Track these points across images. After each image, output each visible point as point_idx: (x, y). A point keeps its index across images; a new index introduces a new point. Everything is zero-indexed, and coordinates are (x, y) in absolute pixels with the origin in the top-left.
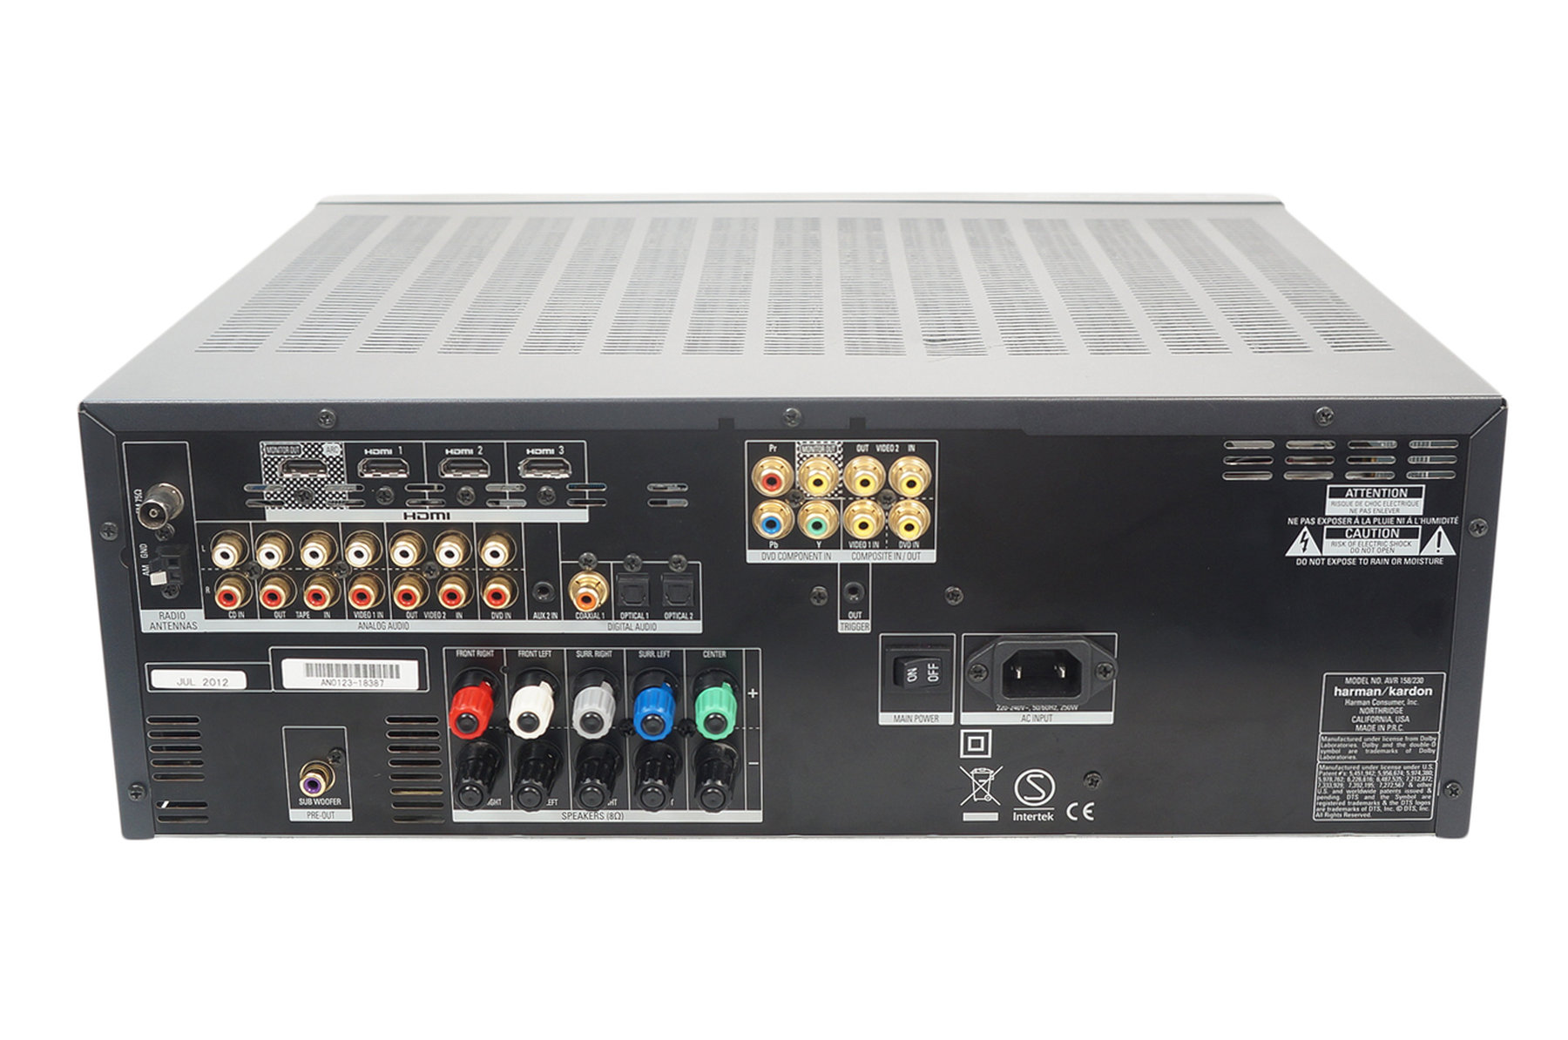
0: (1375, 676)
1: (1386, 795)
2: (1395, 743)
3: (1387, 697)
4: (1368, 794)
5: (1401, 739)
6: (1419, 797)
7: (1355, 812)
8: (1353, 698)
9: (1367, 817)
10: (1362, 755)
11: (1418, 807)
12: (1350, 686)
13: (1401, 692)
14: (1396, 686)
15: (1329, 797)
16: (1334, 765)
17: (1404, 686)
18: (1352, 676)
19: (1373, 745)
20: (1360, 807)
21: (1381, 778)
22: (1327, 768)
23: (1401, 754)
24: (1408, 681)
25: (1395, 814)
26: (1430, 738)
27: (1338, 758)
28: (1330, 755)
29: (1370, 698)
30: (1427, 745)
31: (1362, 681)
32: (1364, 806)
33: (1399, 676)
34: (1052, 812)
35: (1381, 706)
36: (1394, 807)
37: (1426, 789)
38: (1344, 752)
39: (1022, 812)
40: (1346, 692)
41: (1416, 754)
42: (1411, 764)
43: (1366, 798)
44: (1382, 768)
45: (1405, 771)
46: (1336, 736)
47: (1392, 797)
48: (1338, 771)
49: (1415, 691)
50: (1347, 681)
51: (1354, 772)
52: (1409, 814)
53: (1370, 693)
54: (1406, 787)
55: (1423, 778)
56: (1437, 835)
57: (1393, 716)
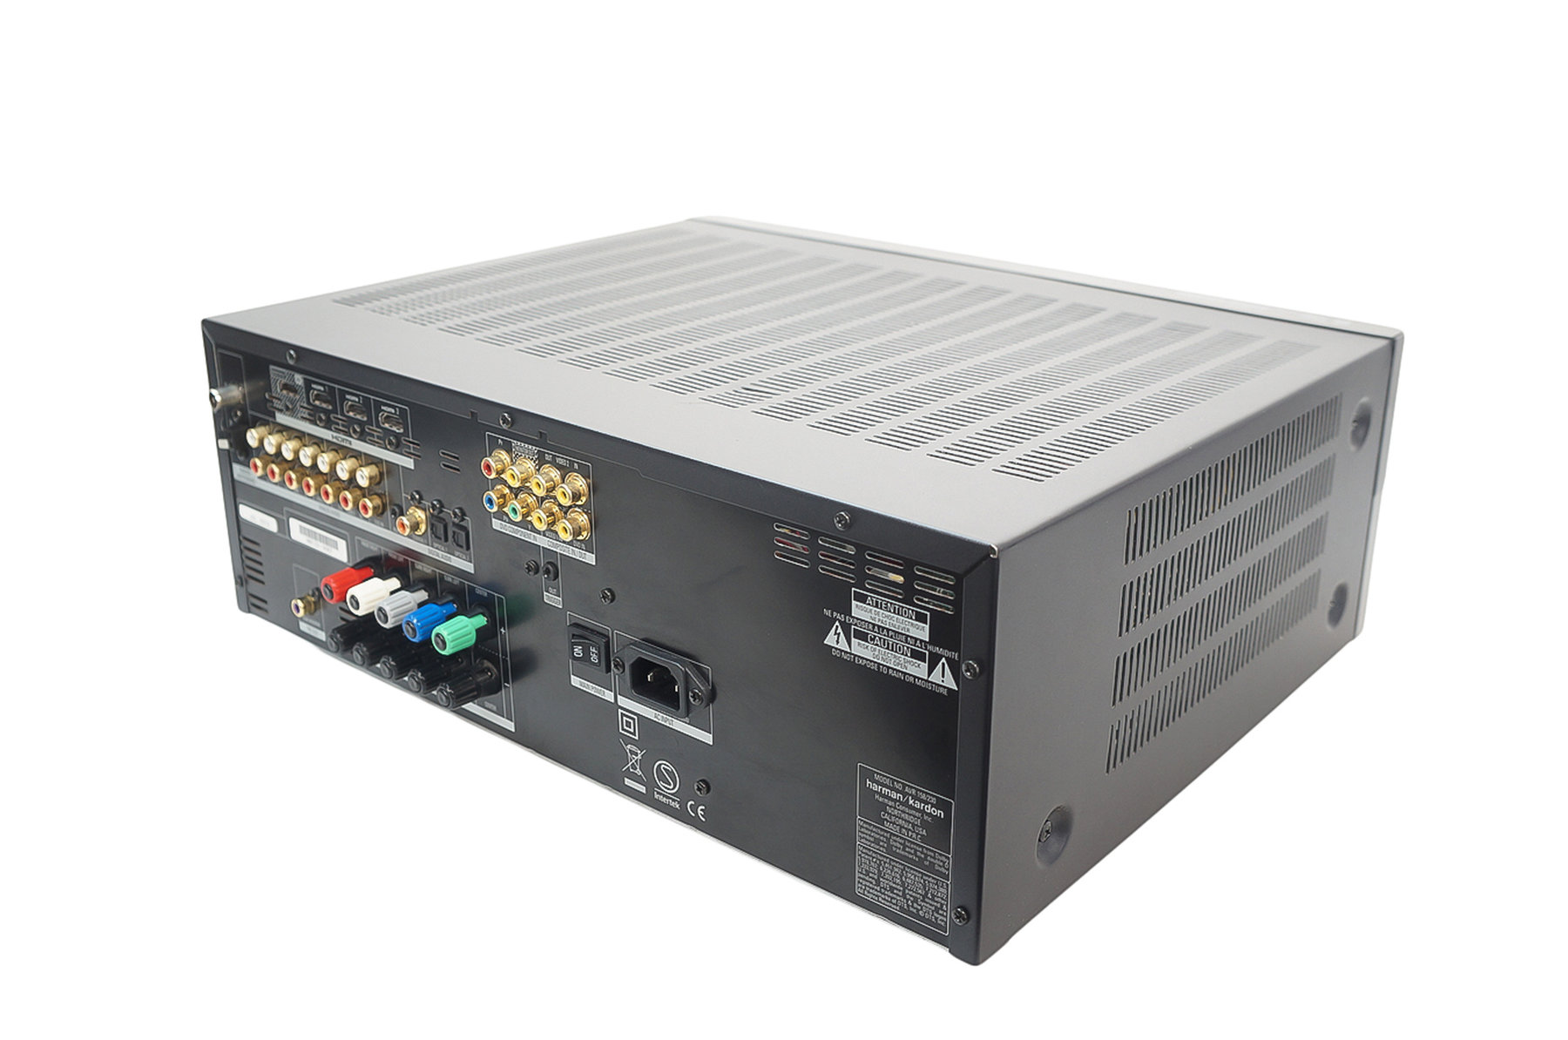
0: (898, 782)
1: (911, 896)
2: (916, 851)
3: (906, 804)
4: (897, 889)
5: (921, 849)
6: (937, 910)
7: (888, 901)
8: (880, 794)
9: (895, 909)
10: (889, 850)
11: (936, 919)
12: (879, 783)
13: (918, 805)
14: (915, 798)
15: (867, 878)
16: (869, 850)
17: (921, 801)
18: (881, 775)
19: (899, 845)
20: (892, 898)
21: (906, 878)
22: (864, 851)
23: (920, 864)
24: (923, 797)
25: (917, 916)
26: (944, 859)
27: (872, 845)
28: (867, 840)
29: (895, 801)
30: (941, 864)
31: (888, 782)
32: (895, 899)
33: (917, 790)
34: (679, 802)
35: (904, 812)
36: (918, 910)
37: (942, 905)
38: (877, 841)
39: (661, 794)
40: (875, 787)
41: (931, 868)
42: (930, 877)
43: (895, 891)
44: (906, 869)
45: (925, 881)
46: (870, 825)
47: (916, 900)
48: (874, 858)
49: (929, 809)
50: (877, 777)
51: (885, 863)
52: (928, 921)
53: (894, 795)
54: (925, 896)
55: (939, 895)
56: (950, 951)
57: (913, 825)
